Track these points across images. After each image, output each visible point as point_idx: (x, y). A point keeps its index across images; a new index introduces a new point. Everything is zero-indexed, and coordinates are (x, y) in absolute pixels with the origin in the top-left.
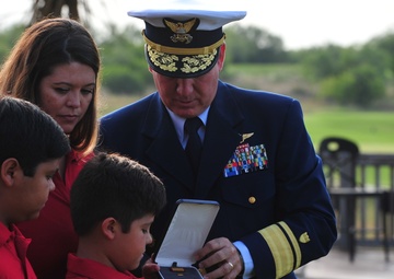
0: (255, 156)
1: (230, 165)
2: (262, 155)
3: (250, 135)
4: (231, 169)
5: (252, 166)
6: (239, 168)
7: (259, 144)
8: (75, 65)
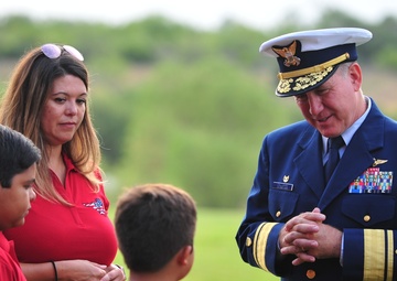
0: (382, 180)
1: (357, 183)
2: (388, 181)
3: (383, 162)
4: (356, 187)
5: (376, 188)
6: (364, 188)
7: (388, 171)
8: (69, 78)
